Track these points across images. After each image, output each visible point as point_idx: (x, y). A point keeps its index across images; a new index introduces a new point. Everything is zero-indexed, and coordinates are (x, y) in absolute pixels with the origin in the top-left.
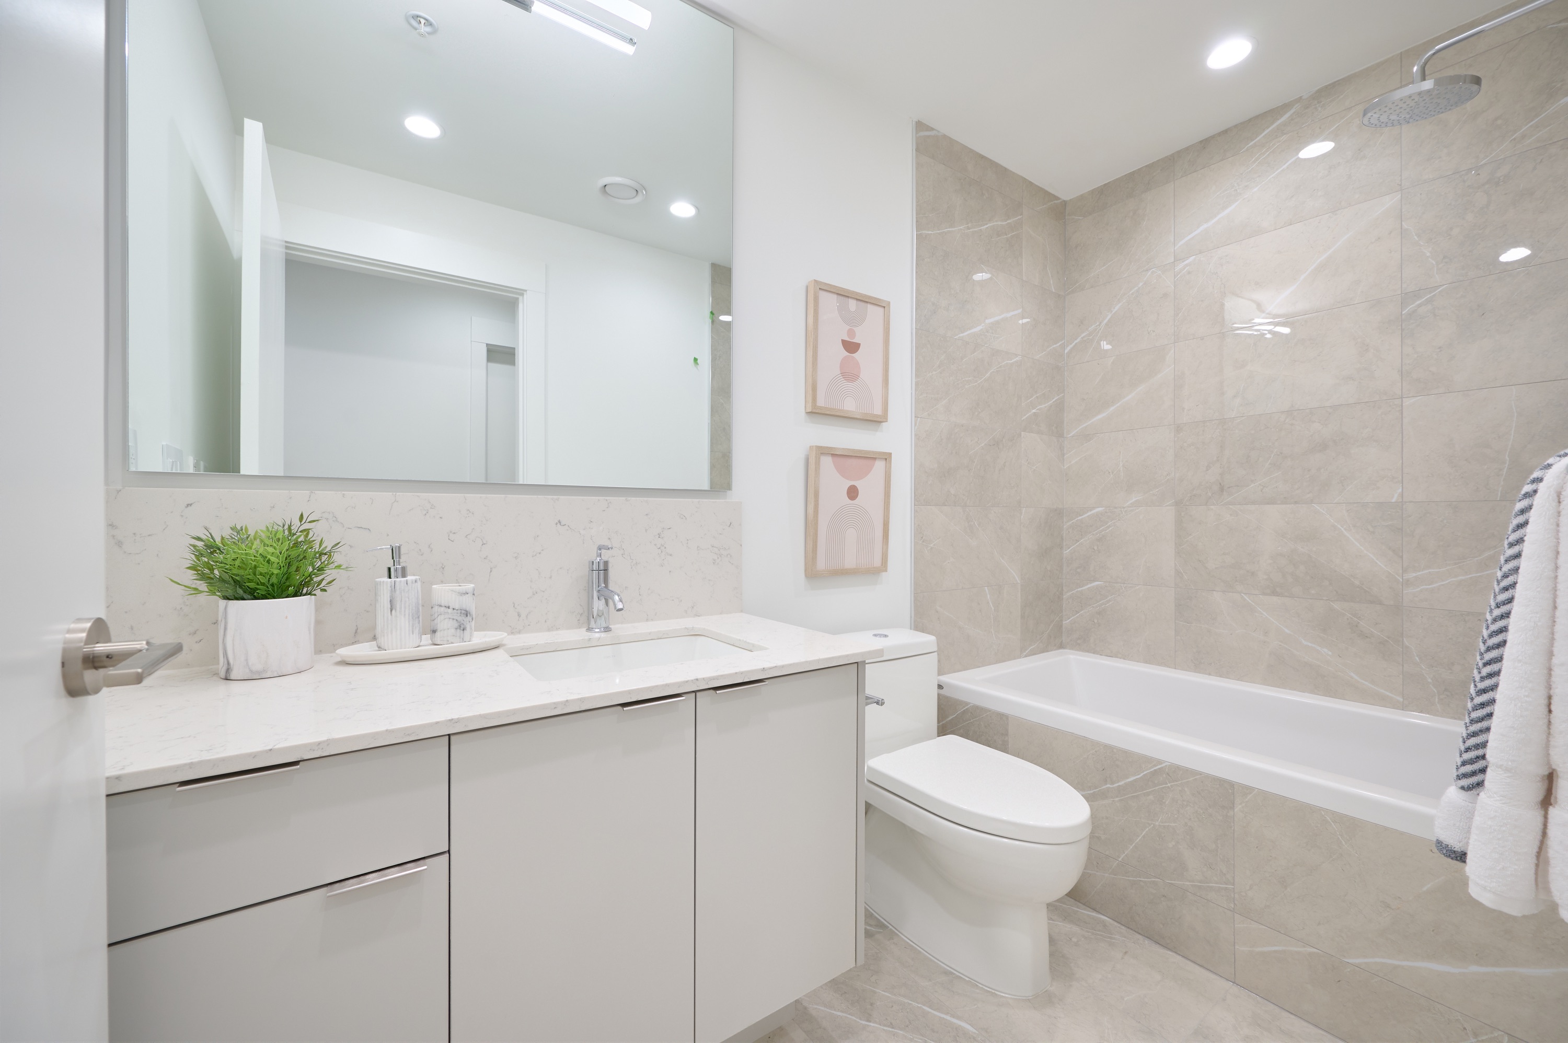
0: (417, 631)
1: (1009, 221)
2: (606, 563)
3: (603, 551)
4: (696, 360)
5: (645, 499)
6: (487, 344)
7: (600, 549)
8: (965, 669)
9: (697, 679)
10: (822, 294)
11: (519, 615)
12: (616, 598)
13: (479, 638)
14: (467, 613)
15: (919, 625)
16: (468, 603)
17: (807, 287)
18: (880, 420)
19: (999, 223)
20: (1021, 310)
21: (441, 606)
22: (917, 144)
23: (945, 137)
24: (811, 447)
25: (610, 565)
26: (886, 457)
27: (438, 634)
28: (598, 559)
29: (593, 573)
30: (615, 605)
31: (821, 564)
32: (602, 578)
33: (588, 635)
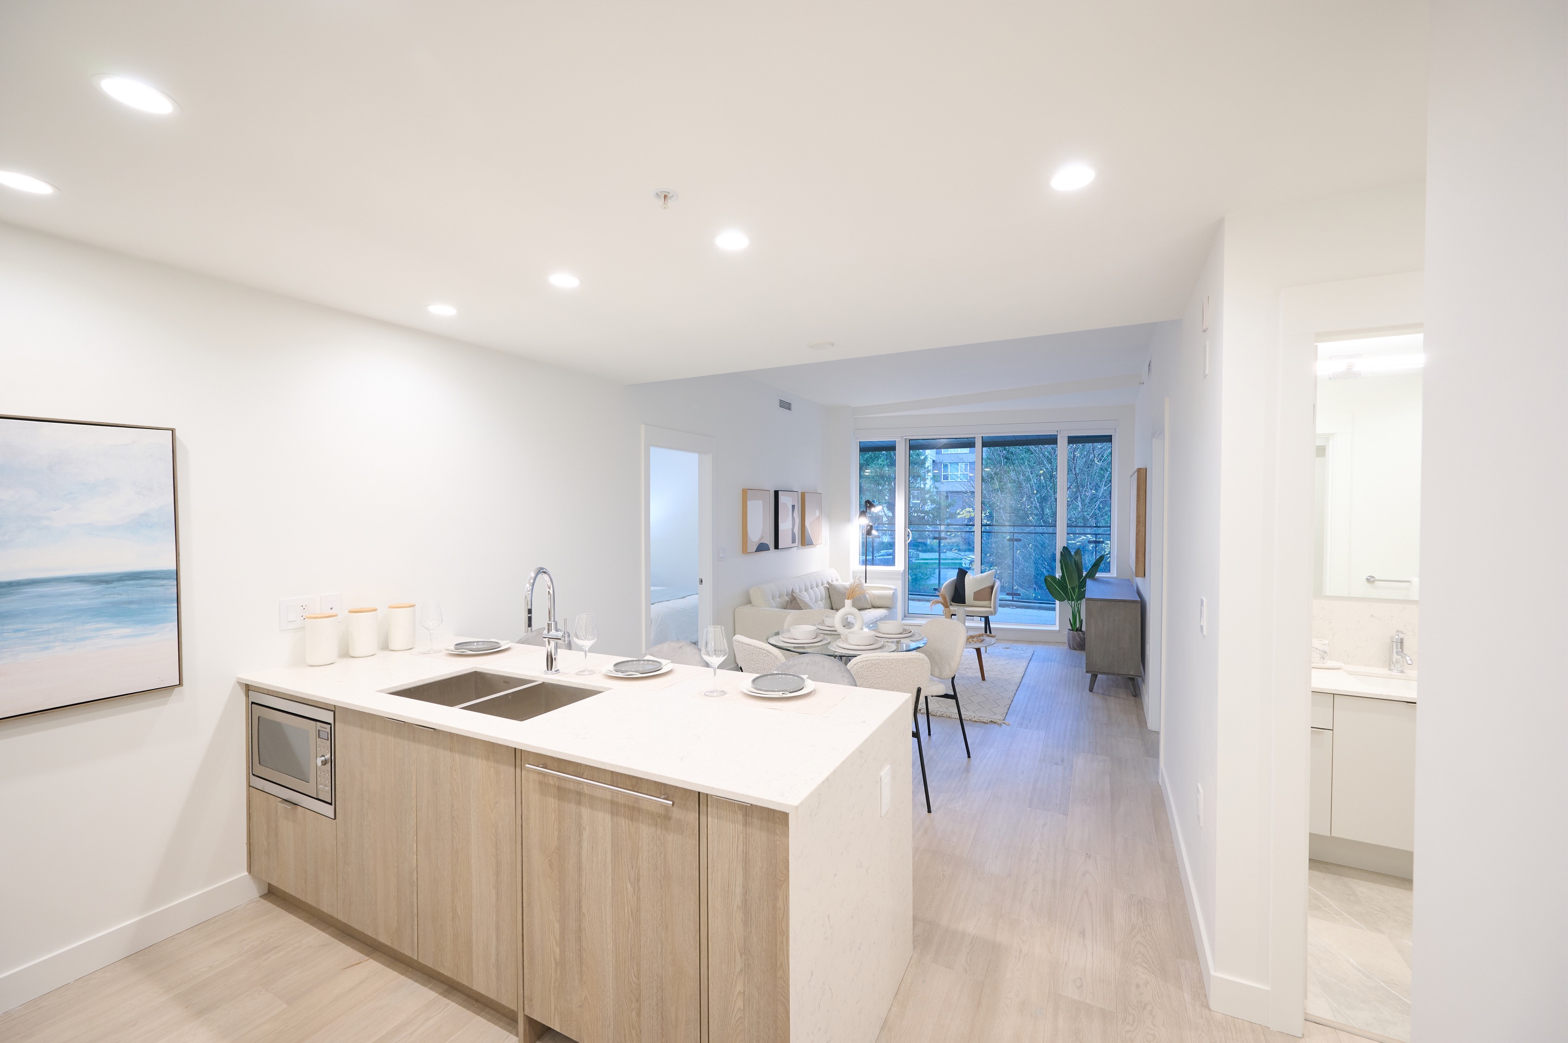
2: (1402, 639)
7: (1398, 632)
11: (1349, 656)
12: (1408, 658)
13: (1330, 664)
16: (1326, 648)
25: (1404, 641)
28: (1397, 636)
29: (1393, 642)
30: (1407, 661)
32: (1399, 646)
33: (1389, 672)
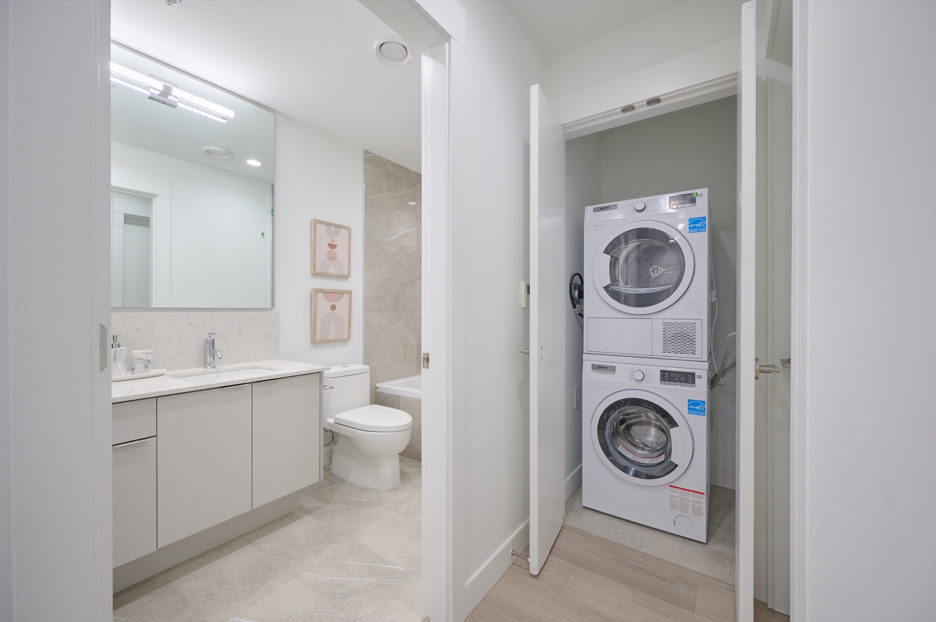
0: (126, 369)
1: (410, 191)
2: (213, 340)
3: (212, 335)
4: (263, 234)
5: (232, 312)
6: (124, 214)
7: (210, 334)
8: (389, 380)
9: (252, 378)
10: (318, 225)
11: (171, 363)
12: (219, 353)
13: (153, 372)
14: (149, 362)
15: (365, 363)
16: (149, 357)
17: (311, 221)
18: (346, 277)
19: (405, 192)
20: (416, 228)
21: (137, 359)
22: (365, 160)
23: (378, 156)
24: (313, 289)
25: (215, 341)
26: (350, 293)
27: (135, 370)
28: (209, 338)
29: (207, 344)
30: (218, 356)
31: (318, 338)
32: (211, 346)
33: (205, 369)
